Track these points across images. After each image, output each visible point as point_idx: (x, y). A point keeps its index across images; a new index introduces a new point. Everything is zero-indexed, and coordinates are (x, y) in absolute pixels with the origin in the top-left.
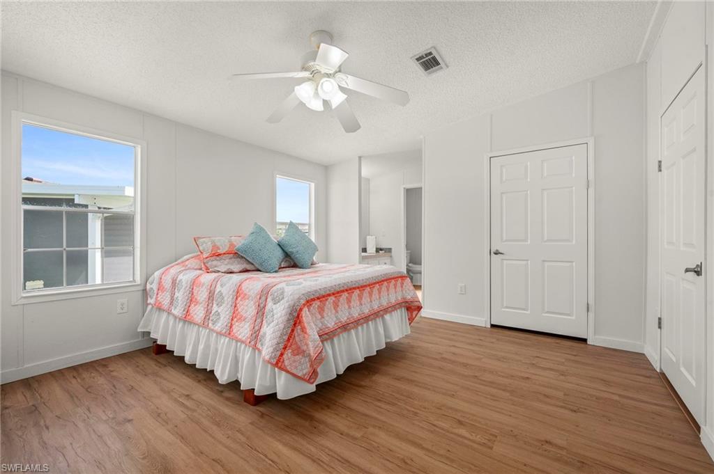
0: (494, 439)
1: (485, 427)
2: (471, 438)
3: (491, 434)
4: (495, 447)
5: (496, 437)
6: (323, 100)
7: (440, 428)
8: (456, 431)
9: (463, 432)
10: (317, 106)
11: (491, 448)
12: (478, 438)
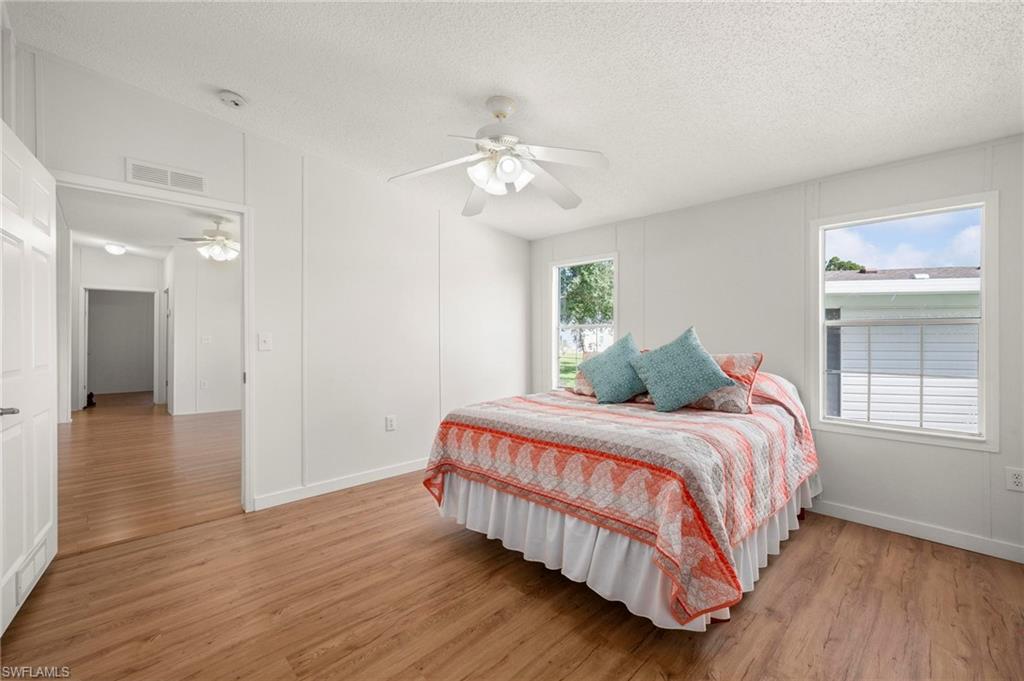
0: (297, 670)
1: (324, 672)
2: (321, 646)
3: (306, 671)
4: (286, 663)
5: (298, 675)
6: (507, 184)
7: (359, 623)
8: (343, 637)
9: (336, 643)
10: (499, 189)
11: (288, 658)
12: (313, 653)
